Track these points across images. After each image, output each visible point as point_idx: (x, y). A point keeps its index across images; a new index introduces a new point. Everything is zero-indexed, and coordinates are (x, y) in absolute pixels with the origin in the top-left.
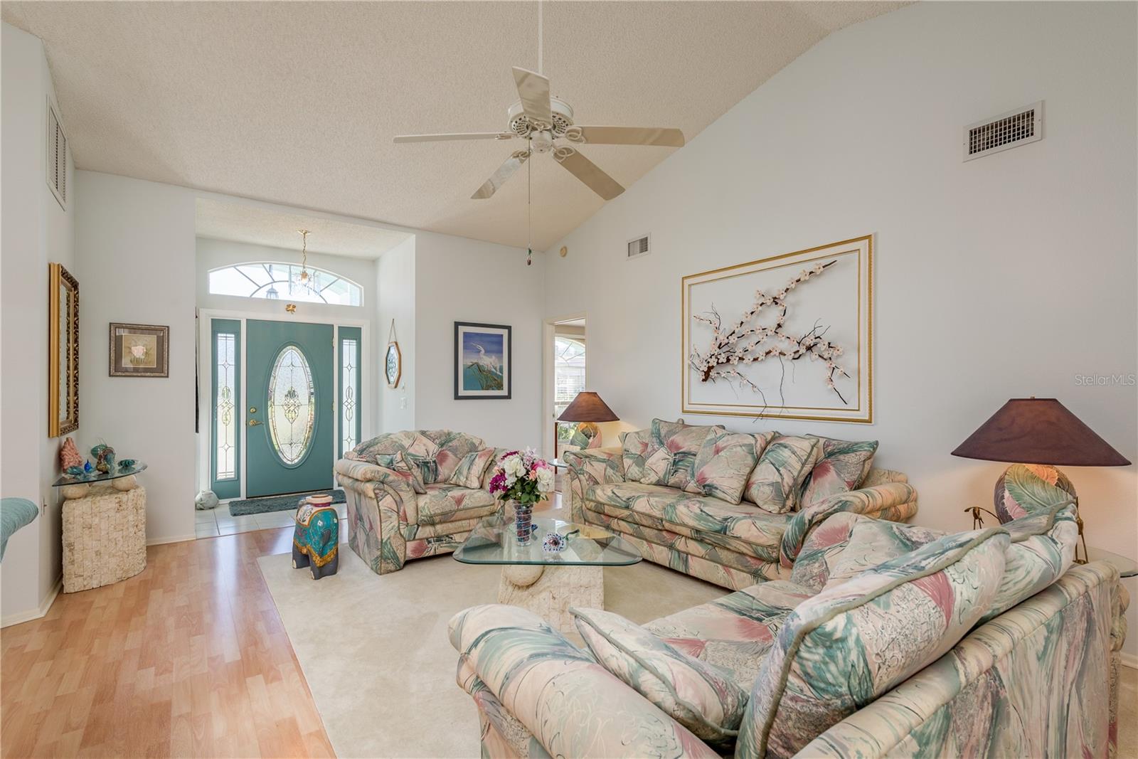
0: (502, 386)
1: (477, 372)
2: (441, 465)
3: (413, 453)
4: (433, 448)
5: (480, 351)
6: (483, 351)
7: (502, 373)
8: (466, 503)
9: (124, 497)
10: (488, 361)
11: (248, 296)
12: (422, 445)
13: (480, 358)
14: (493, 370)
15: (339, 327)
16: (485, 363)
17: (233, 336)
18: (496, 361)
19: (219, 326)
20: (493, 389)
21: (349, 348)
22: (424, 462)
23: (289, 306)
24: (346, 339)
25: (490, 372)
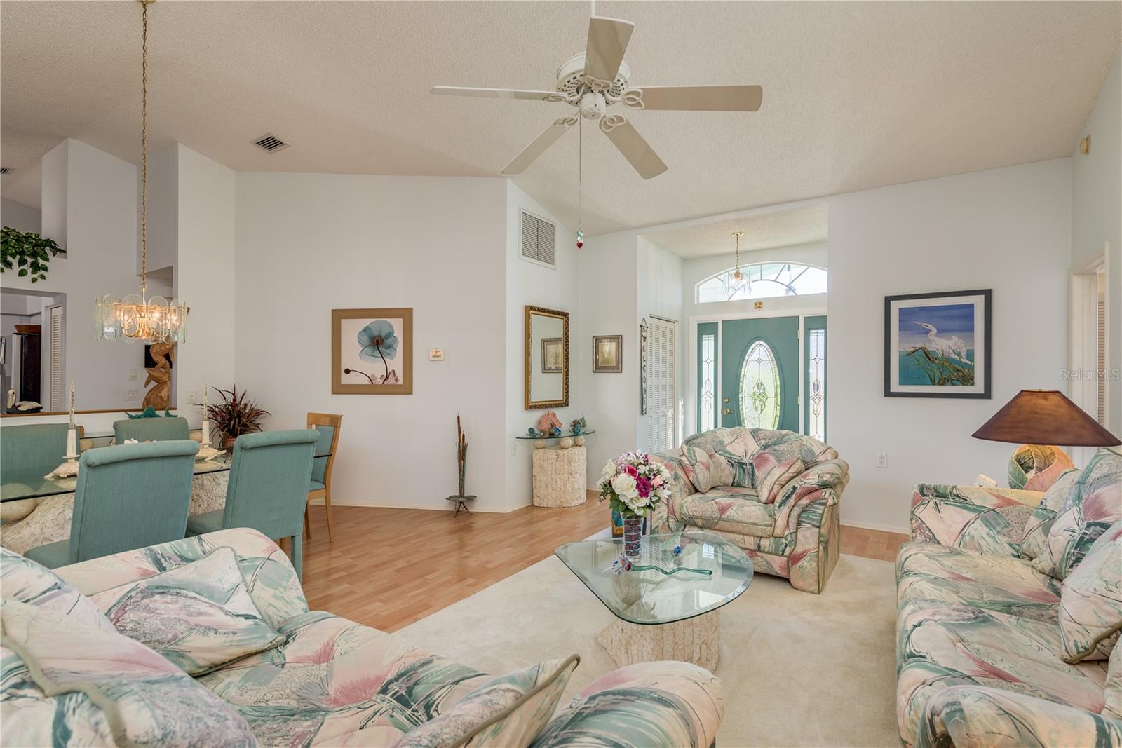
0: (972, 379)
1: (923, 360)
2: (758, 468)
3: (731, 451)
4: (754, 448)
5: (928, 332)
6: (934, 331)
7: (973, 361)
8: (731, 513)
9: (561, 452)
10: (943, 345)
11: (727, 300)
12: (742, 443)
13: (930, 341)
14: (954, 356)
15: (805, 318)
16: (939, 347)
17: (713, 336)
18: (961, 343)
19: (705, 329)
20: (953, 384)
21: (817, 338)
22: (739, 463)
23: (755, 304)
24: (813, 329)
25: (947, 359)
